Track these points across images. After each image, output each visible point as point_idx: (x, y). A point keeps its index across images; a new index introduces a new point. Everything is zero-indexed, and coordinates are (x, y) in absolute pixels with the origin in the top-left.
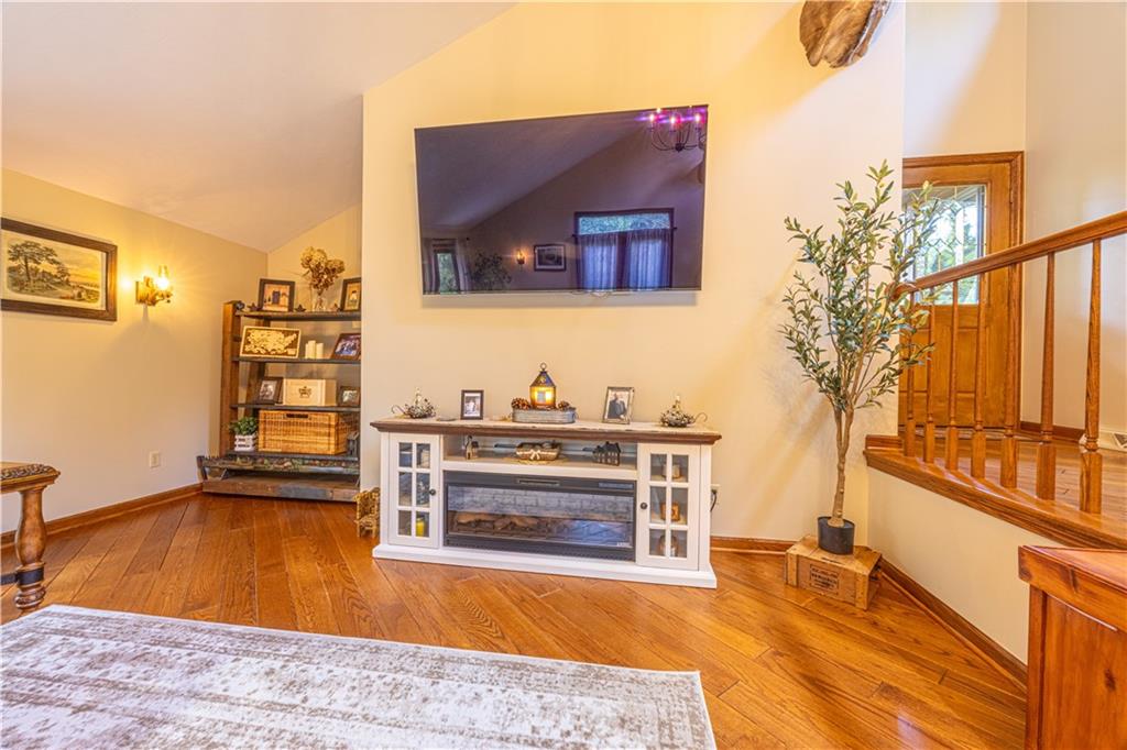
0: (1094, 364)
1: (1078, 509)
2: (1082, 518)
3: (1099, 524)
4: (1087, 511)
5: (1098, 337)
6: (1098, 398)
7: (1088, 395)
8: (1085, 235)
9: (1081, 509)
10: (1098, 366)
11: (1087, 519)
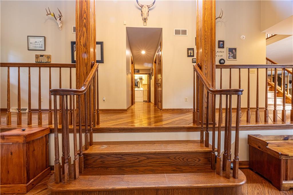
0: (9, 93)
1: (6, 125)
2: (7, 126)
3: (11, 127)
4: (8, 125)
5: (9, 88)
6: (10, 100)
7: (8, 100)
8: (6, 65)
9: (7, 125)
10: (10, 94)
11: (9, 126)
